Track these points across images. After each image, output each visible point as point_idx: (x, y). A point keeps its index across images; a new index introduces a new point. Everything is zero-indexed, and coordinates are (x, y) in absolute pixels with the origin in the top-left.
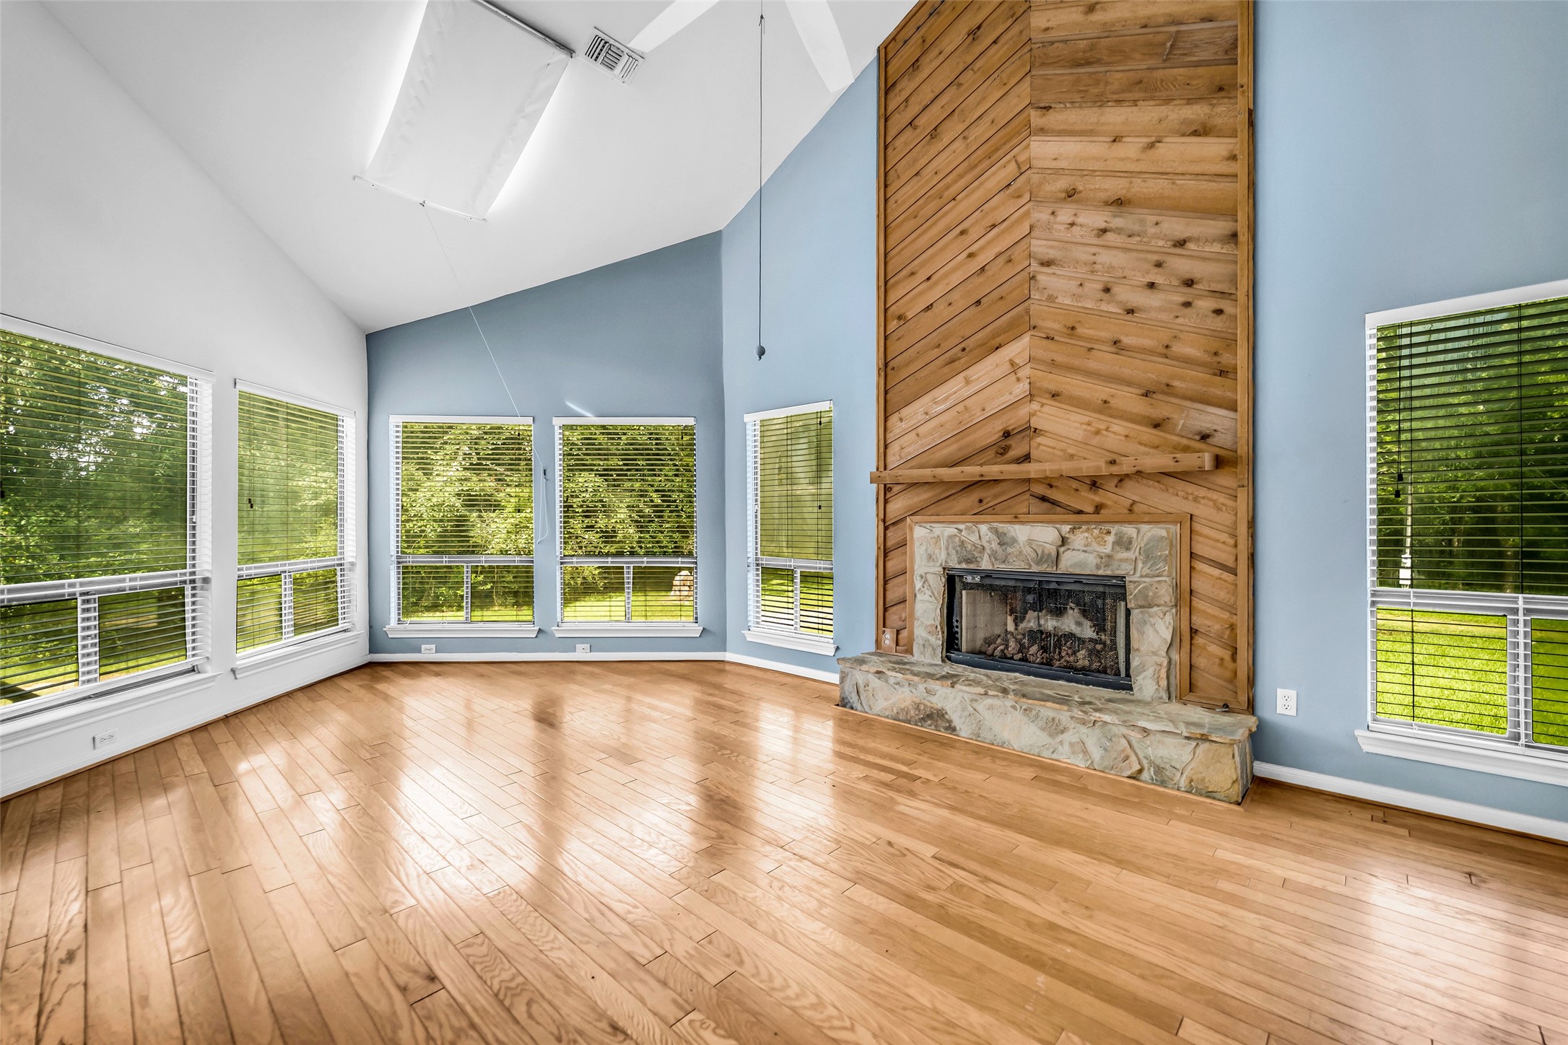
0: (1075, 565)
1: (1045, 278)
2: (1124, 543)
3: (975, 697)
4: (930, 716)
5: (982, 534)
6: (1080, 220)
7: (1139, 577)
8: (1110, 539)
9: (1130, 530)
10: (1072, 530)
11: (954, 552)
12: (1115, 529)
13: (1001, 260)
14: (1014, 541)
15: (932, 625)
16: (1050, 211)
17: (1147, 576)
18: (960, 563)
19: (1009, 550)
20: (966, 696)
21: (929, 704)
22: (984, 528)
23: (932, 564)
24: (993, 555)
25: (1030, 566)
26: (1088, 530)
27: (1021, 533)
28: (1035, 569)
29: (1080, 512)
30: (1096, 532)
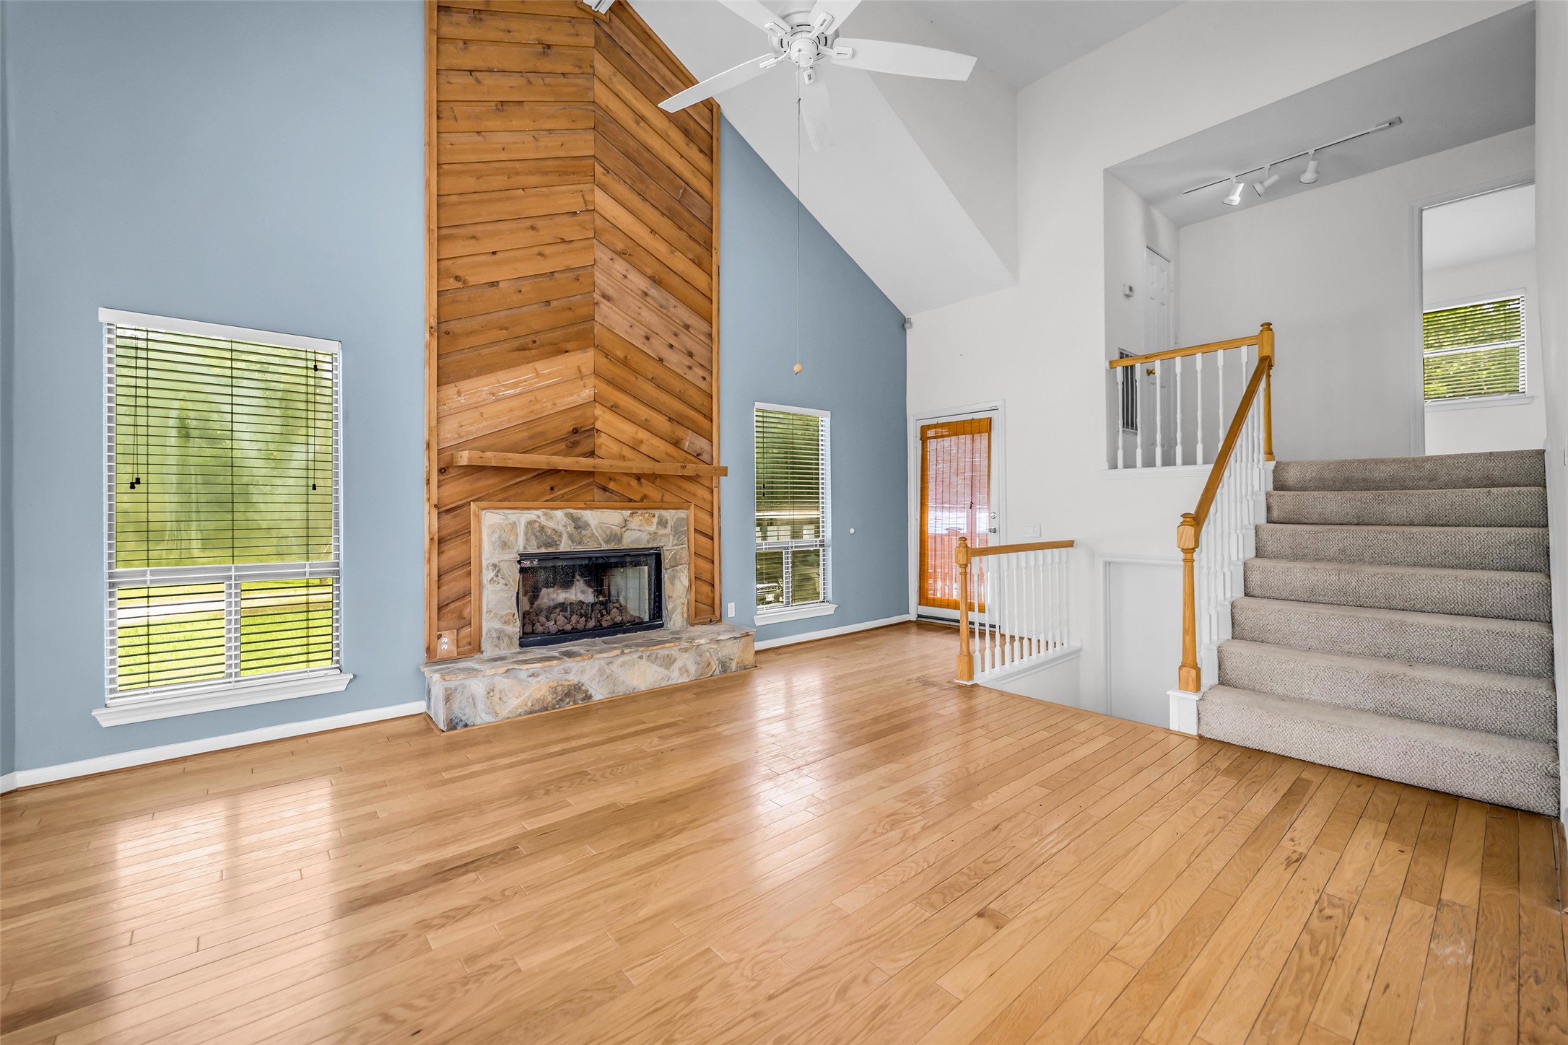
0: (631, 543)
1: (605, 306)
2: (662, 523)
3: (609, 660)
4: (568, 695)
5: (557, 519)
6: (629, 276)
7: (670, 547)
8: (655, 520)
9: (666, 514)
10: (632, 514)
11: (533, 537)
12: (657, 513)
13: (571, 275)
14: (587, 525)
15: (508, 614)
16: (610, 257)
17: (676, 545)
18: (539, 547)
19: (584, 532)
20: (602, 662)
21: (566, 683)
22: (559, 514)
23: (508, 551)
24: (571, 537)
25: (601, 545)
26: (642, 514)
27: (593, 518)
28: (605, 547)
29: (631, 500)
30: (647, 515)
